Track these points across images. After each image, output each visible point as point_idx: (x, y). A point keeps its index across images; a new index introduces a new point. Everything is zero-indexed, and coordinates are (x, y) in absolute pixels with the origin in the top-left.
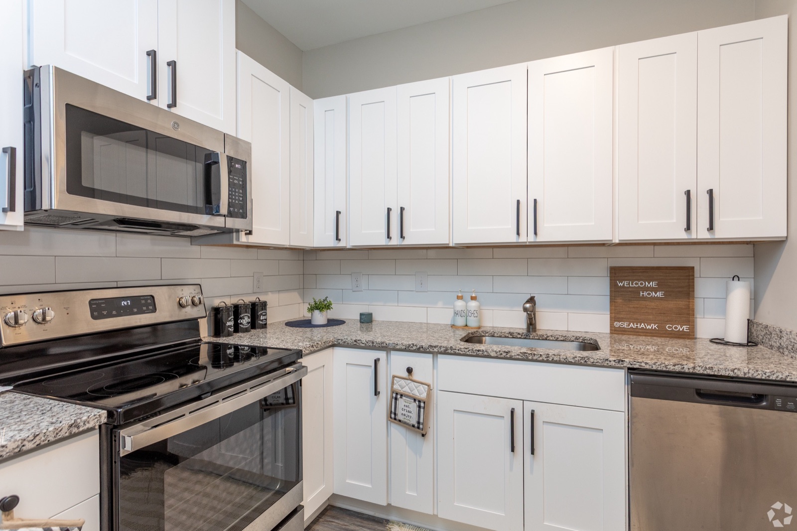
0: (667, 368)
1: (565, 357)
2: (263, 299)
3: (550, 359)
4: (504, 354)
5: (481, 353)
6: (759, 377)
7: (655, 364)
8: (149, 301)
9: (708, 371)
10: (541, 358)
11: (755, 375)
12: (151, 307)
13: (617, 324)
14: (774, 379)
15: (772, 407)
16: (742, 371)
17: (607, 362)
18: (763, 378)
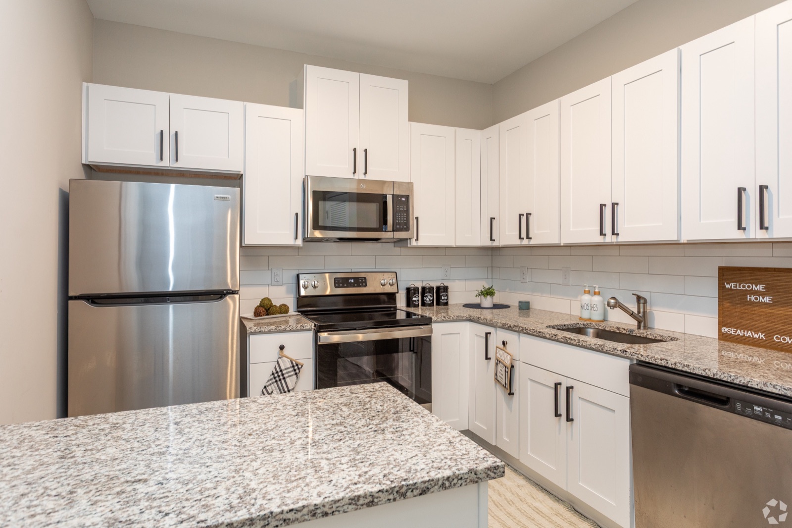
0: (656, 362)
1: (589, 344)
2: (446, 284)
3: (581, 344)
4: (554, 337)
5: (541, 334)
6: (725, 379)
7: (648, 356)
8: (364, 280)
9: (686, 368)
10: (575, 343)
11: (722, 377)
12: (364, 284)
13: (725, 330)
14: (738, 383)
15: (733, 411)
16: (712, 372)
17: (616, 351)
18: (729, 381)
